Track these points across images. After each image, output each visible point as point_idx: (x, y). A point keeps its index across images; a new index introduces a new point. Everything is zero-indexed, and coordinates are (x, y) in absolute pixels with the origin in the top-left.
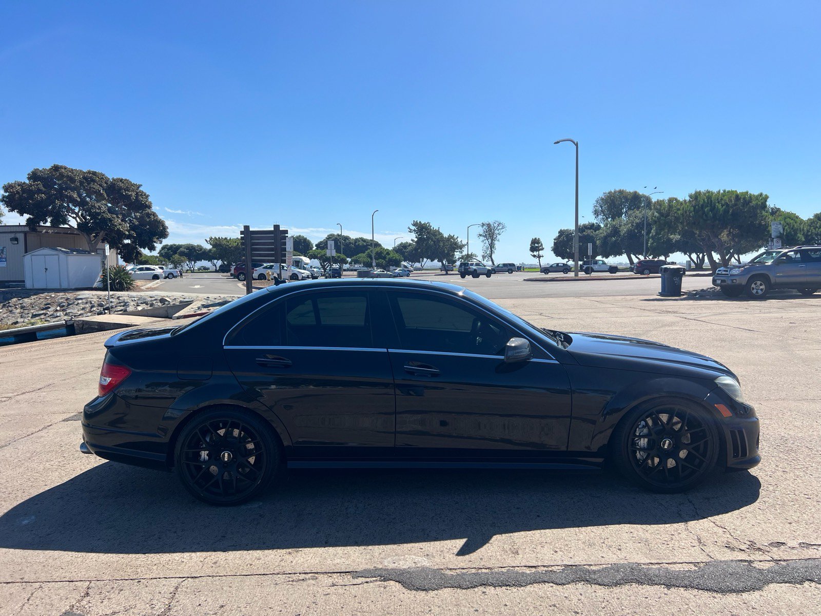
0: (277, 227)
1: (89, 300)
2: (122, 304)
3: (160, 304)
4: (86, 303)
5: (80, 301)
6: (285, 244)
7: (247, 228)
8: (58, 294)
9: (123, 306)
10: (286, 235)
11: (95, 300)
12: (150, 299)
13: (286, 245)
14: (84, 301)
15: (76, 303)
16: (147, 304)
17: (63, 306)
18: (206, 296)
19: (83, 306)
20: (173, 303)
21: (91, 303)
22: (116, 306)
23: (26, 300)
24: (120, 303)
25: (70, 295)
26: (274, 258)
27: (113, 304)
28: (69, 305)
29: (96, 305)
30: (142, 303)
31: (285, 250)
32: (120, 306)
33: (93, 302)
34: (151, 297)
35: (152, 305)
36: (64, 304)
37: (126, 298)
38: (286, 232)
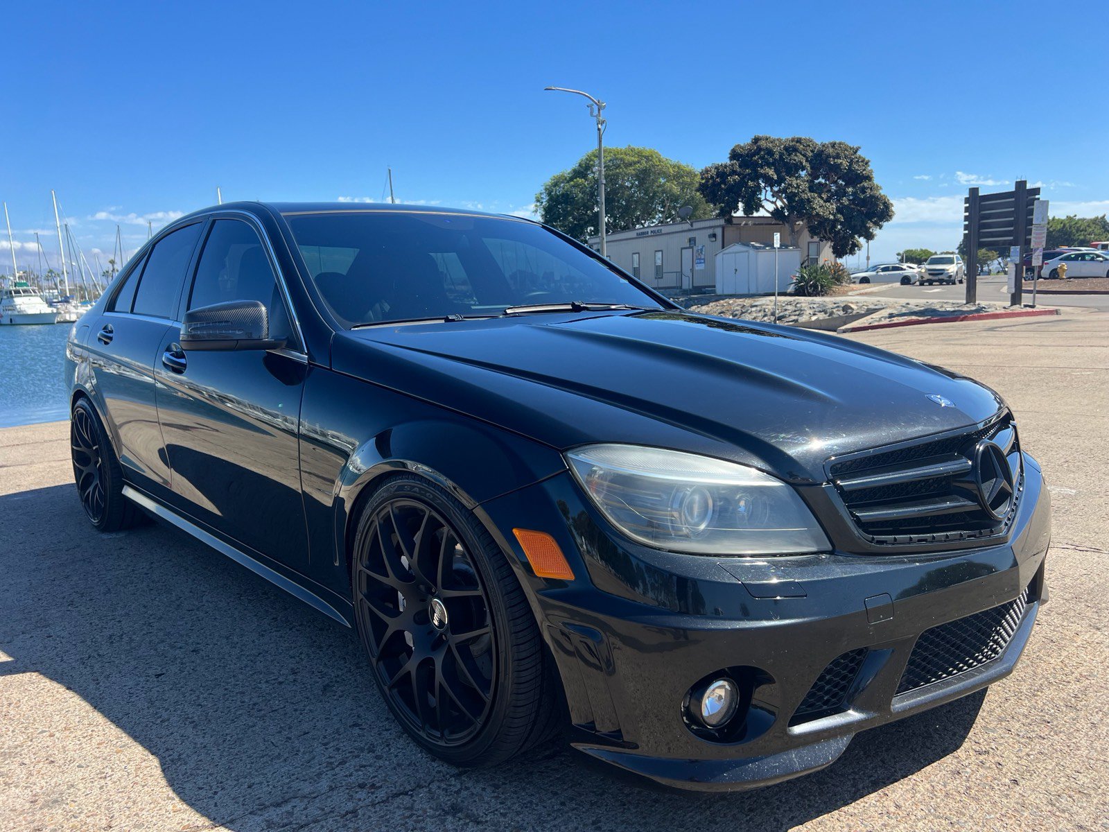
0: (1021, 185)
1: (764, 307)
2: (797, 313)
3: (841, 313)
4: (760, 311)
5: (754, 309)
6: (1031, 212)
7: (974, 191)
8: (737, 300)
9: (798, 315)
10: (1037, 197)
11: (770, 308)
12: (831, 306)
13: (1032, 215)
14: (758, 308)
15: (749, 311)
16: (826, 313)
17: (736, 315)
18: (903, 301)
19: (755, 315)
20: (858, 311)
21: (765, 311)
22: (790, 316)
23: (704, 308)
24: (795, 311)
25: (747, 302)
26: (1012, 238)
27: (787, 313)
28: (743, 313)
29: (769, 313)
30: (820, 312)
31: (1030, 222)
32: (795, 315)
33: (767, 310)
34: (835, 303)
35: (832, 313)
36: (737, 312)
37: (803, 305)
38: (1037, 191)
